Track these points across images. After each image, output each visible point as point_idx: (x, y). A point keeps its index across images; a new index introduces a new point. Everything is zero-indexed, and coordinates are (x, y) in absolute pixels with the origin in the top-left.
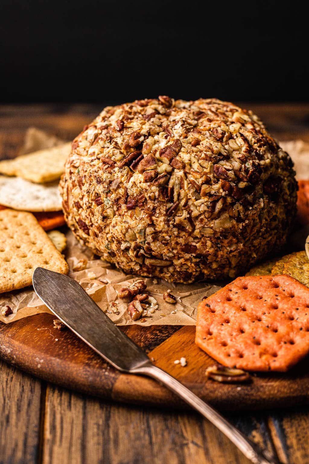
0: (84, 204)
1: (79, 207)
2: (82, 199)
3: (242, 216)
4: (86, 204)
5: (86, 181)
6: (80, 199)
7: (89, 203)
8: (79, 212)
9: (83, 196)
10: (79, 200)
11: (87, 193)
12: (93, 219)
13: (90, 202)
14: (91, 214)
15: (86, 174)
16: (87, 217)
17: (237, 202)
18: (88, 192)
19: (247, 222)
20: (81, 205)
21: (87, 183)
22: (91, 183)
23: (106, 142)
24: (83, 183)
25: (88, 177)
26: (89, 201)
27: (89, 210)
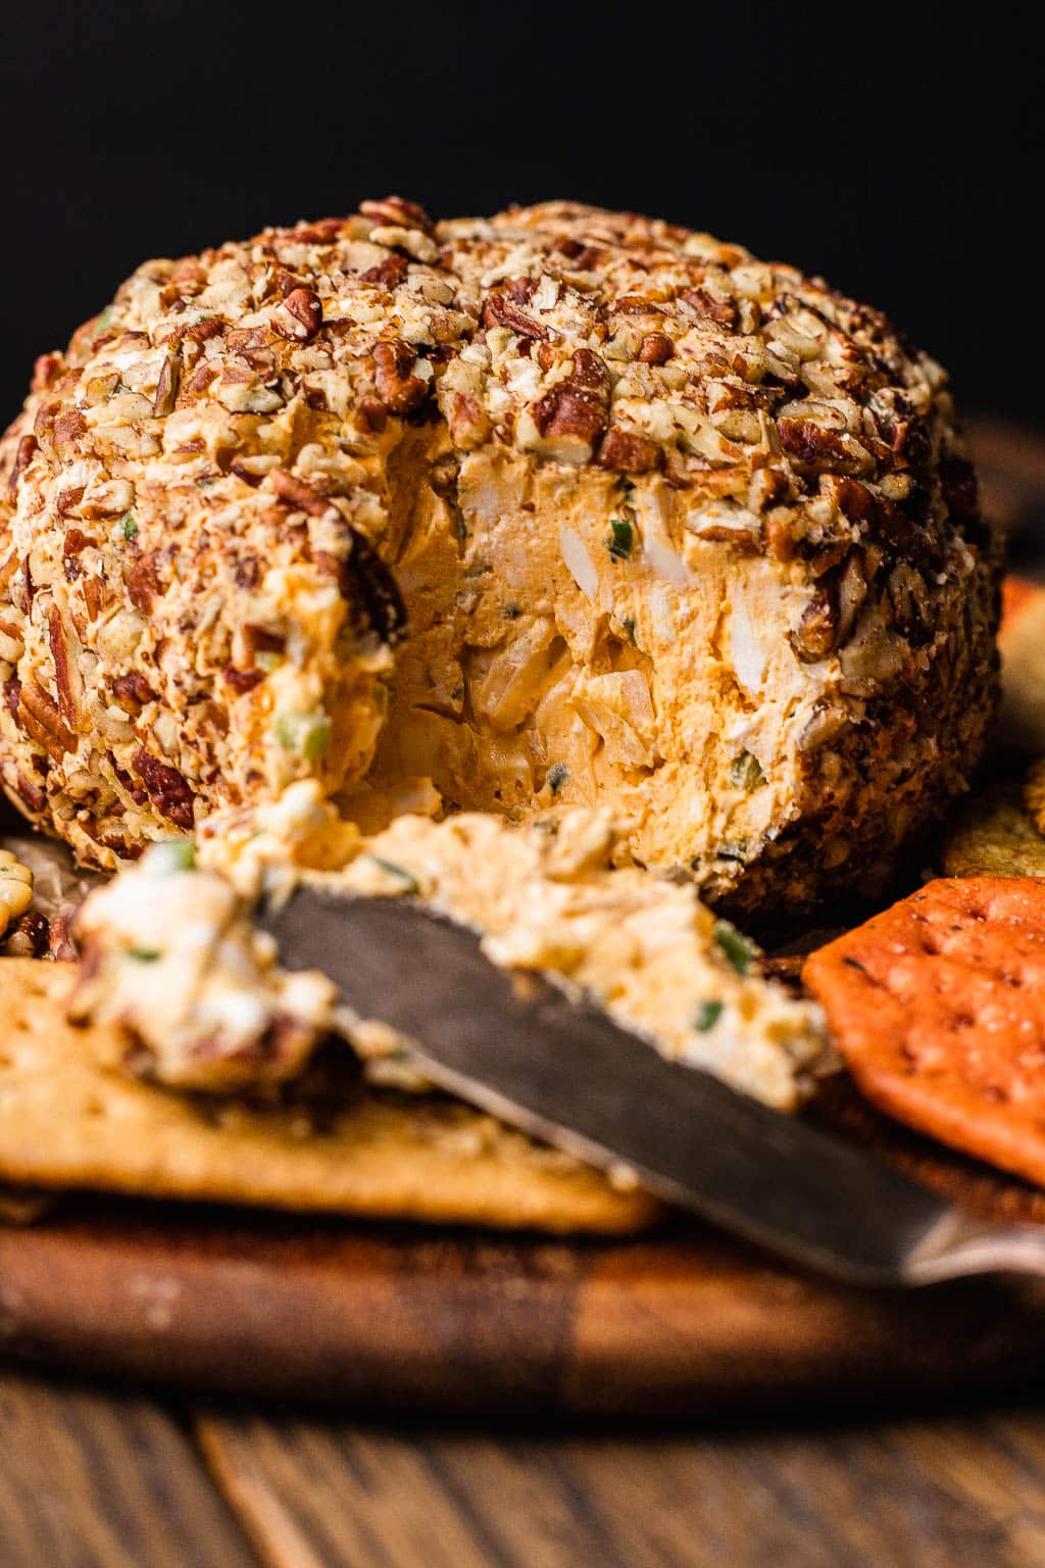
0: (171, 684)
1: (142, 695)
2: (155, 657)
3: (924, 615)
4: (178, 683)
5: (176, 572)
6: (146, 658)
7: (197, 677)
8: (140, 723)
9: (161, 645)
10: (141, 666)
11: (183, 630)
12: (219, 750)
13: (202, 671)
14: (210, 727)
15: (183, 538)
16: (191, 738)
17: (899, 560)
18: (188, 626)
19: (942, 638)
20: (154, 685)
21: (182, 579)
22: (206, 583)
23: (260, 387)
24: (160, 583)
25: (191, 553)
26: (192, 668)
27: (197, 712)
